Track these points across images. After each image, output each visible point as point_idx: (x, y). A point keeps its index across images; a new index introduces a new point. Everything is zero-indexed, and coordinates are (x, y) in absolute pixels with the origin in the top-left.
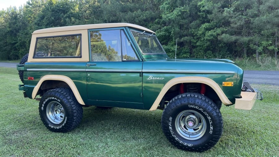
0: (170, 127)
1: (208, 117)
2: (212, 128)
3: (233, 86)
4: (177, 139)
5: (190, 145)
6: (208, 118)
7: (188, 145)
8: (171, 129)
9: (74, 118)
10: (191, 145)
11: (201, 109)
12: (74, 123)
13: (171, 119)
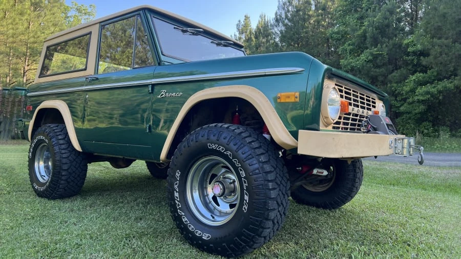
0: (177, 192)
1: (241, 170)
2: (246, 198)
3: (298, 100)
4: (186, 219)
5: (205, 237)
6: (241, 172)
7: (202, 236)
8: (177, 197)
9: (63, 174)
10: (209, 237)
11: (229, 153)
12: (62, 182)
13: (178, 175)
